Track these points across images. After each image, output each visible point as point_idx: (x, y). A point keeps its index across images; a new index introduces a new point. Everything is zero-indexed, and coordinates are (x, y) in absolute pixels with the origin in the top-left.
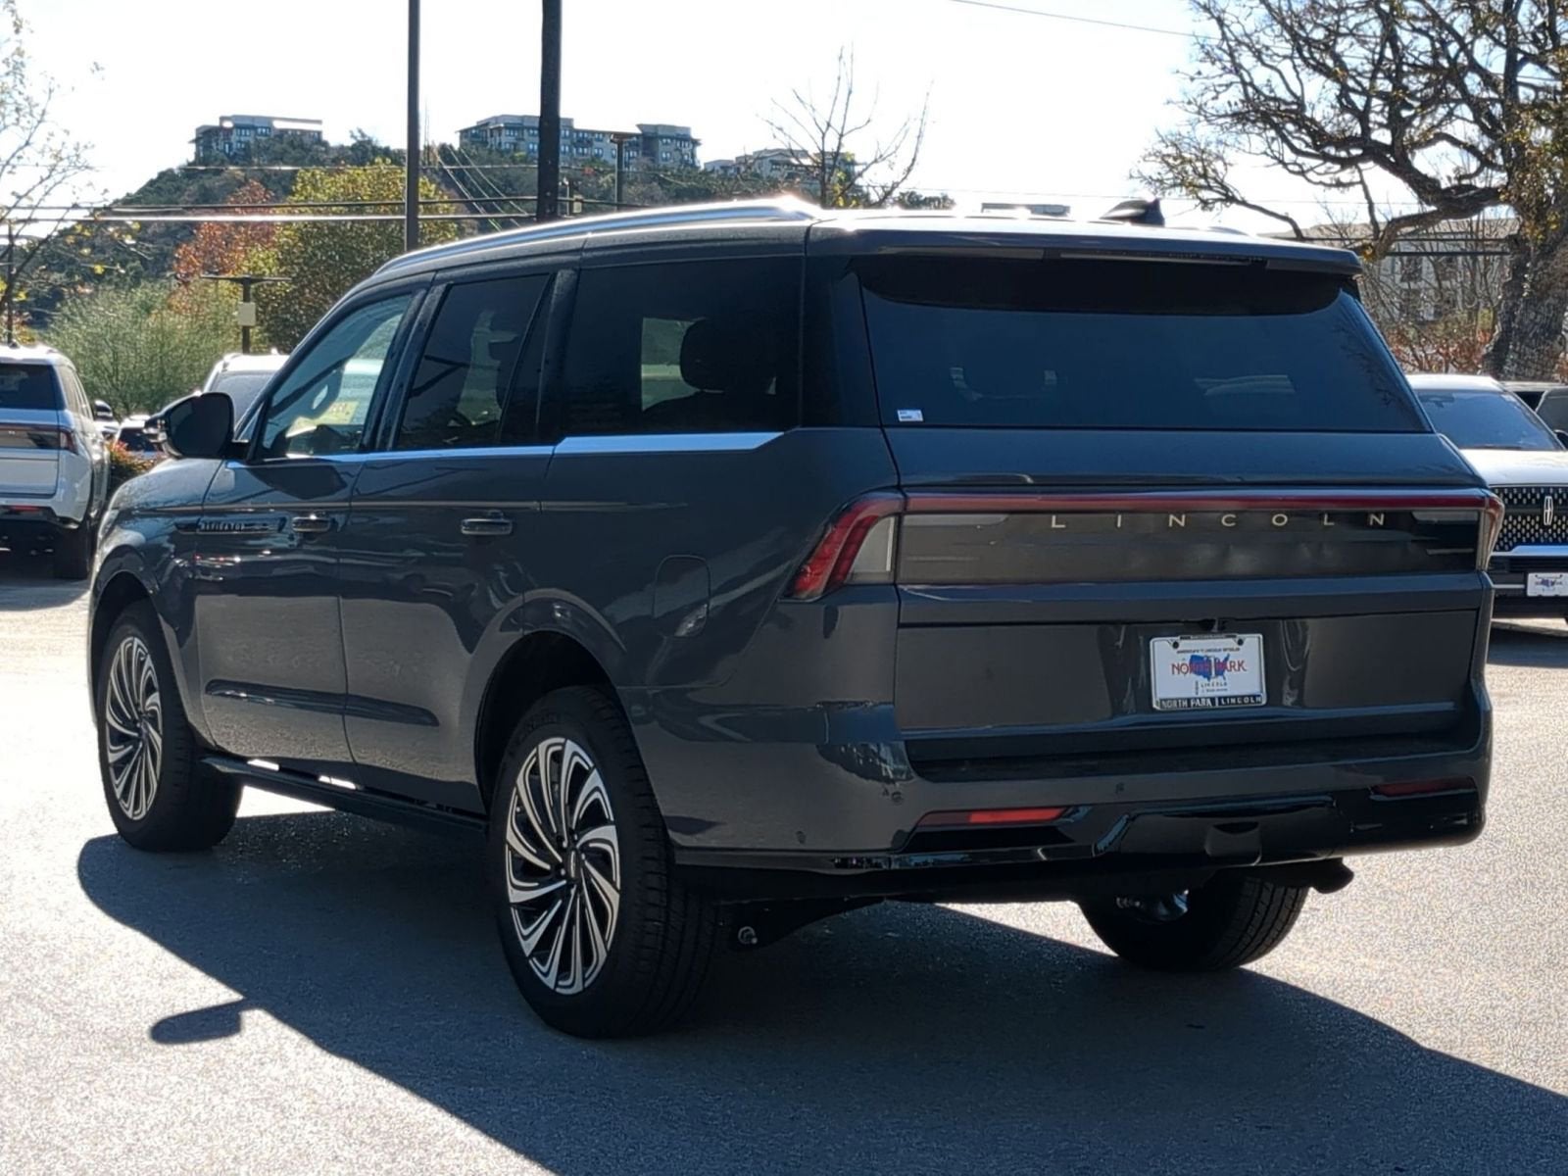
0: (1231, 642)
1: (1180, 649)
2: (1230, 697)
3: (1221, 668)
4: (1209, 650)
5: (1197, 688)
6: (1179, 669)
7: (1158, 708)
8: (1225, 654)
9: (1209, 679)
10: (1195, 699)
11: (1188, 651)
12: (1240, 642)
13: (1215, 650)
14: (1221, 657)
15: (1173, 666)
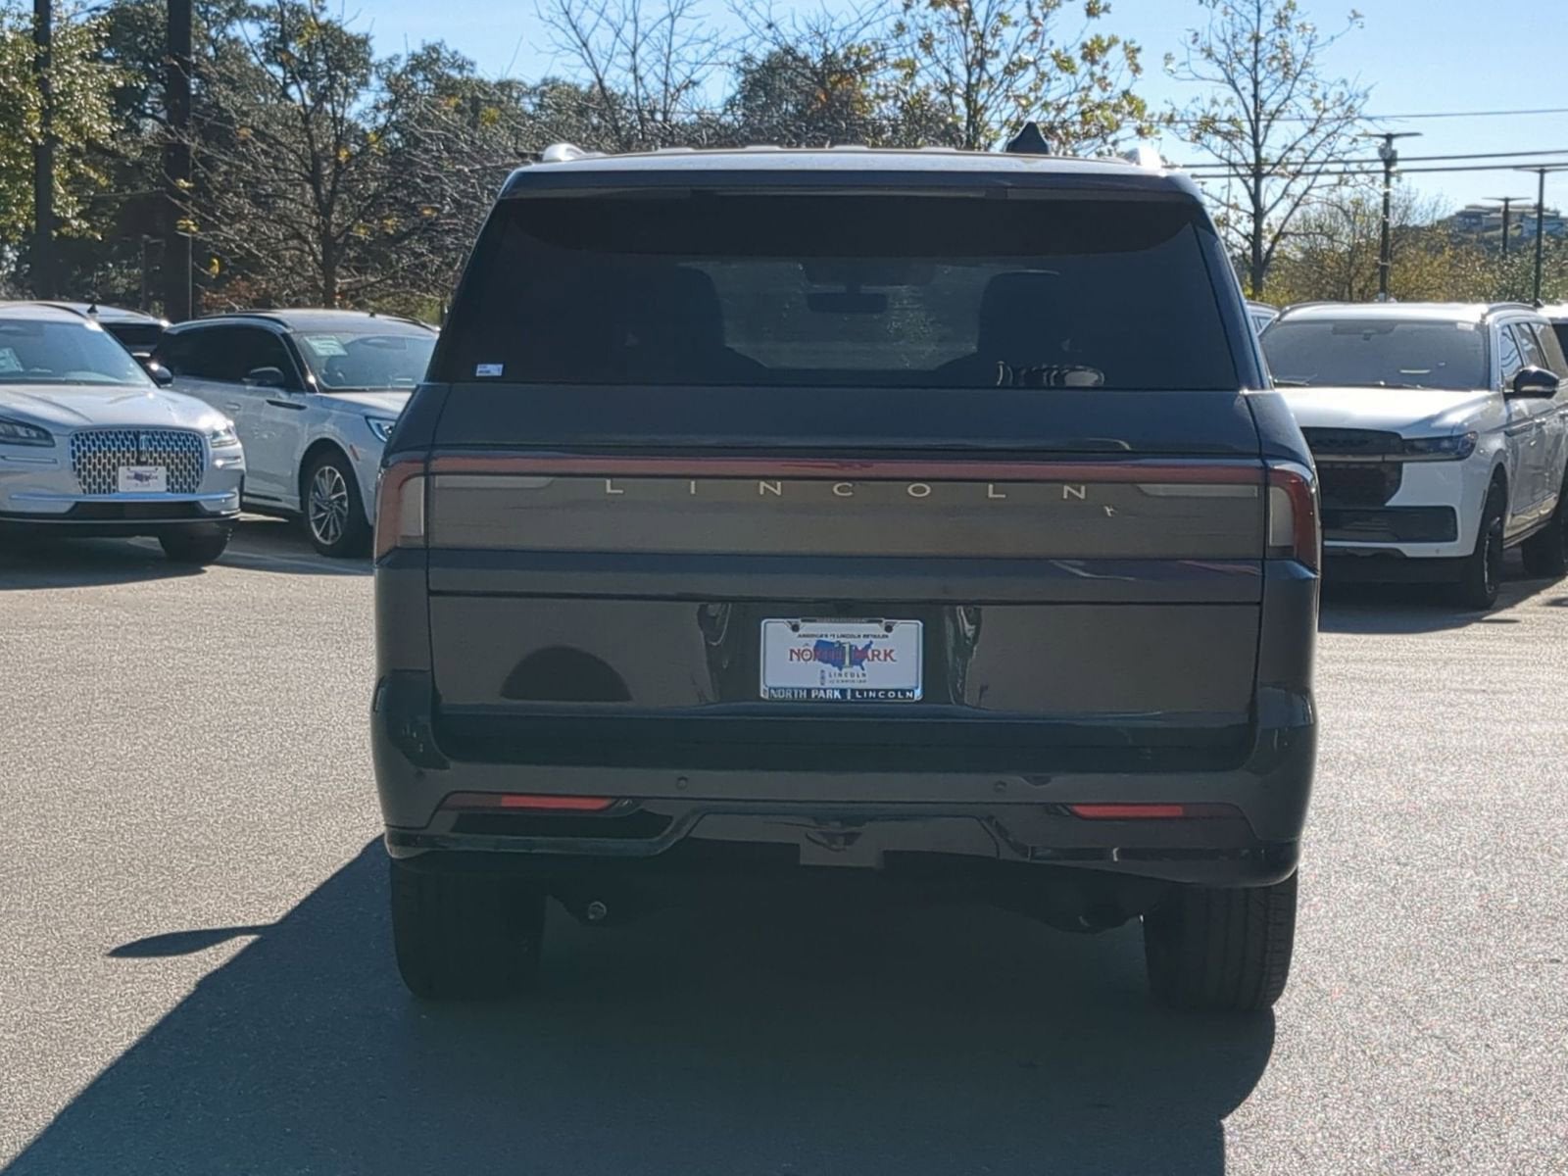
0: (877, 628)
1: (801, 632)
2: (868, 691)
3: (858, 657)
4: (843, 636)
5: (823, 678)
6: (800, 654)
7: (767, 697)
8: (867, 641)
9: (840, 669)
10: (819, 689)
11: (813, 636)
12: (889, 629)
13: (852, 636)
14: (861, 644)
15: (792, 651)
